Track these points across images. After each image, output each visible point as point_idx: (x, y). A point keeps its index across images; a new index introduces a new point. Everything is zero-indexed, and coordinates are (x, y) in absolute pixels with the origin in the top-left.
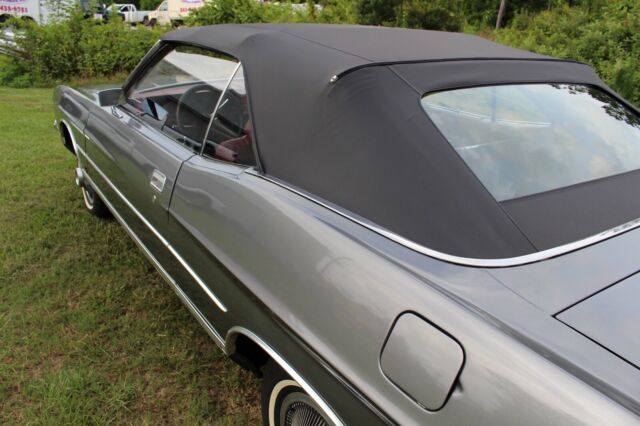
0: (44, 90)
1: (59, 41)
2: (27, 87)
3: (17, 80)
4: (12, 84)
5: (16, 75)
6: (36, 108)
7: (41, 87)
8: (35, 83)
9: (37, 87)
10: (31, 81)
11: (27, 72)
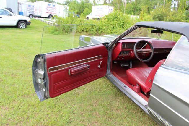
0: (63, 36)
1: (68, 22)
2: (58, 35)
3: (55, 32)
4: (54, 34)
5: (55, 31)
6: (63, 41)
7: (62, 35)
8: (60, 34)
9: (60, 35)
10: (59, 33)
11: (58, 30)
